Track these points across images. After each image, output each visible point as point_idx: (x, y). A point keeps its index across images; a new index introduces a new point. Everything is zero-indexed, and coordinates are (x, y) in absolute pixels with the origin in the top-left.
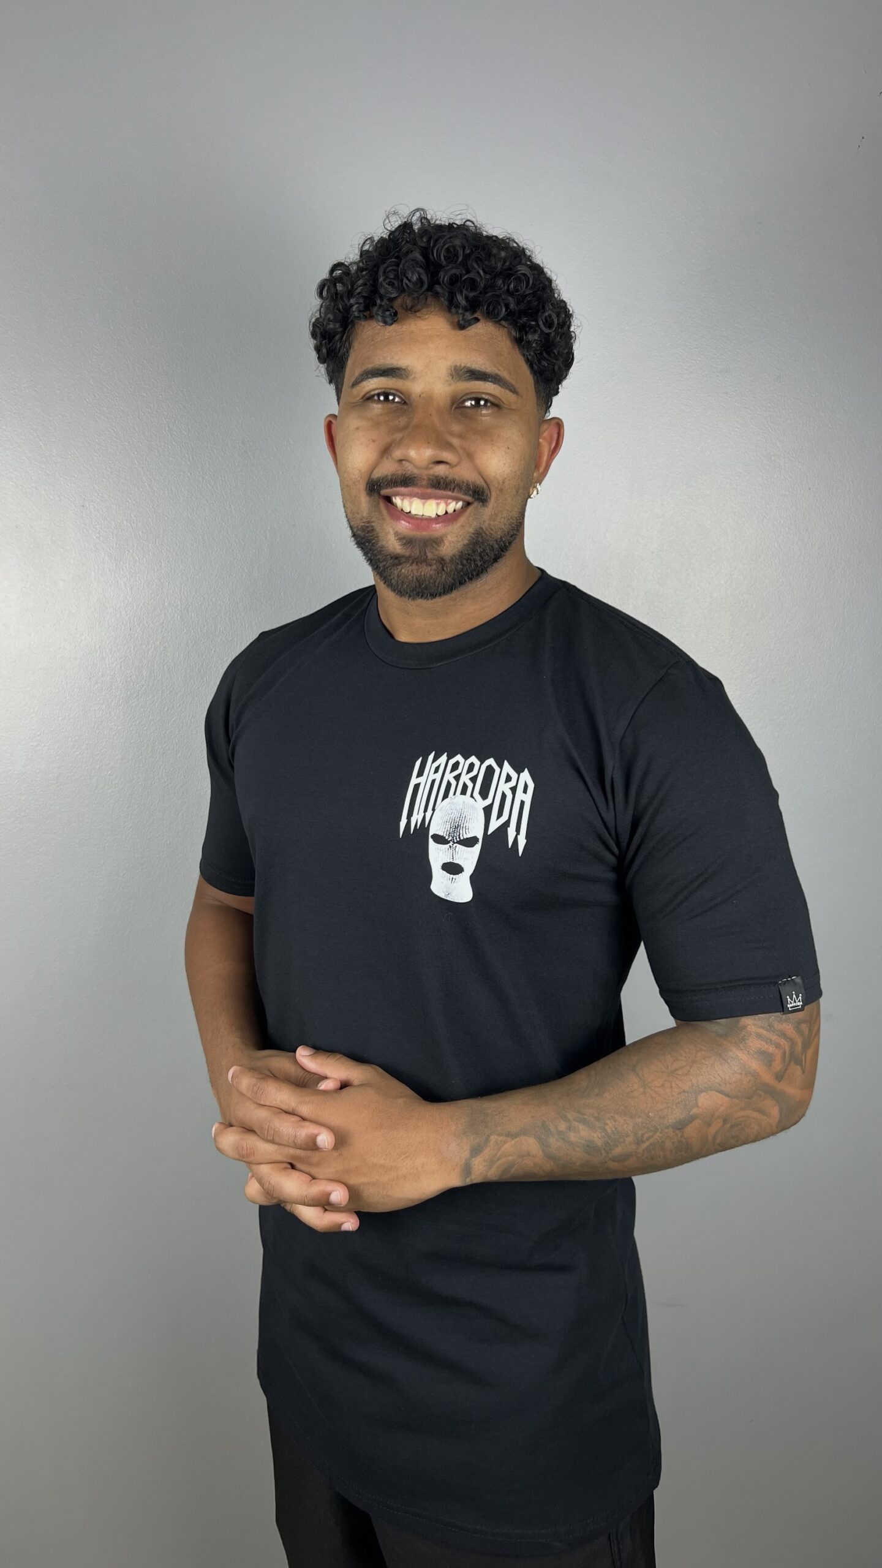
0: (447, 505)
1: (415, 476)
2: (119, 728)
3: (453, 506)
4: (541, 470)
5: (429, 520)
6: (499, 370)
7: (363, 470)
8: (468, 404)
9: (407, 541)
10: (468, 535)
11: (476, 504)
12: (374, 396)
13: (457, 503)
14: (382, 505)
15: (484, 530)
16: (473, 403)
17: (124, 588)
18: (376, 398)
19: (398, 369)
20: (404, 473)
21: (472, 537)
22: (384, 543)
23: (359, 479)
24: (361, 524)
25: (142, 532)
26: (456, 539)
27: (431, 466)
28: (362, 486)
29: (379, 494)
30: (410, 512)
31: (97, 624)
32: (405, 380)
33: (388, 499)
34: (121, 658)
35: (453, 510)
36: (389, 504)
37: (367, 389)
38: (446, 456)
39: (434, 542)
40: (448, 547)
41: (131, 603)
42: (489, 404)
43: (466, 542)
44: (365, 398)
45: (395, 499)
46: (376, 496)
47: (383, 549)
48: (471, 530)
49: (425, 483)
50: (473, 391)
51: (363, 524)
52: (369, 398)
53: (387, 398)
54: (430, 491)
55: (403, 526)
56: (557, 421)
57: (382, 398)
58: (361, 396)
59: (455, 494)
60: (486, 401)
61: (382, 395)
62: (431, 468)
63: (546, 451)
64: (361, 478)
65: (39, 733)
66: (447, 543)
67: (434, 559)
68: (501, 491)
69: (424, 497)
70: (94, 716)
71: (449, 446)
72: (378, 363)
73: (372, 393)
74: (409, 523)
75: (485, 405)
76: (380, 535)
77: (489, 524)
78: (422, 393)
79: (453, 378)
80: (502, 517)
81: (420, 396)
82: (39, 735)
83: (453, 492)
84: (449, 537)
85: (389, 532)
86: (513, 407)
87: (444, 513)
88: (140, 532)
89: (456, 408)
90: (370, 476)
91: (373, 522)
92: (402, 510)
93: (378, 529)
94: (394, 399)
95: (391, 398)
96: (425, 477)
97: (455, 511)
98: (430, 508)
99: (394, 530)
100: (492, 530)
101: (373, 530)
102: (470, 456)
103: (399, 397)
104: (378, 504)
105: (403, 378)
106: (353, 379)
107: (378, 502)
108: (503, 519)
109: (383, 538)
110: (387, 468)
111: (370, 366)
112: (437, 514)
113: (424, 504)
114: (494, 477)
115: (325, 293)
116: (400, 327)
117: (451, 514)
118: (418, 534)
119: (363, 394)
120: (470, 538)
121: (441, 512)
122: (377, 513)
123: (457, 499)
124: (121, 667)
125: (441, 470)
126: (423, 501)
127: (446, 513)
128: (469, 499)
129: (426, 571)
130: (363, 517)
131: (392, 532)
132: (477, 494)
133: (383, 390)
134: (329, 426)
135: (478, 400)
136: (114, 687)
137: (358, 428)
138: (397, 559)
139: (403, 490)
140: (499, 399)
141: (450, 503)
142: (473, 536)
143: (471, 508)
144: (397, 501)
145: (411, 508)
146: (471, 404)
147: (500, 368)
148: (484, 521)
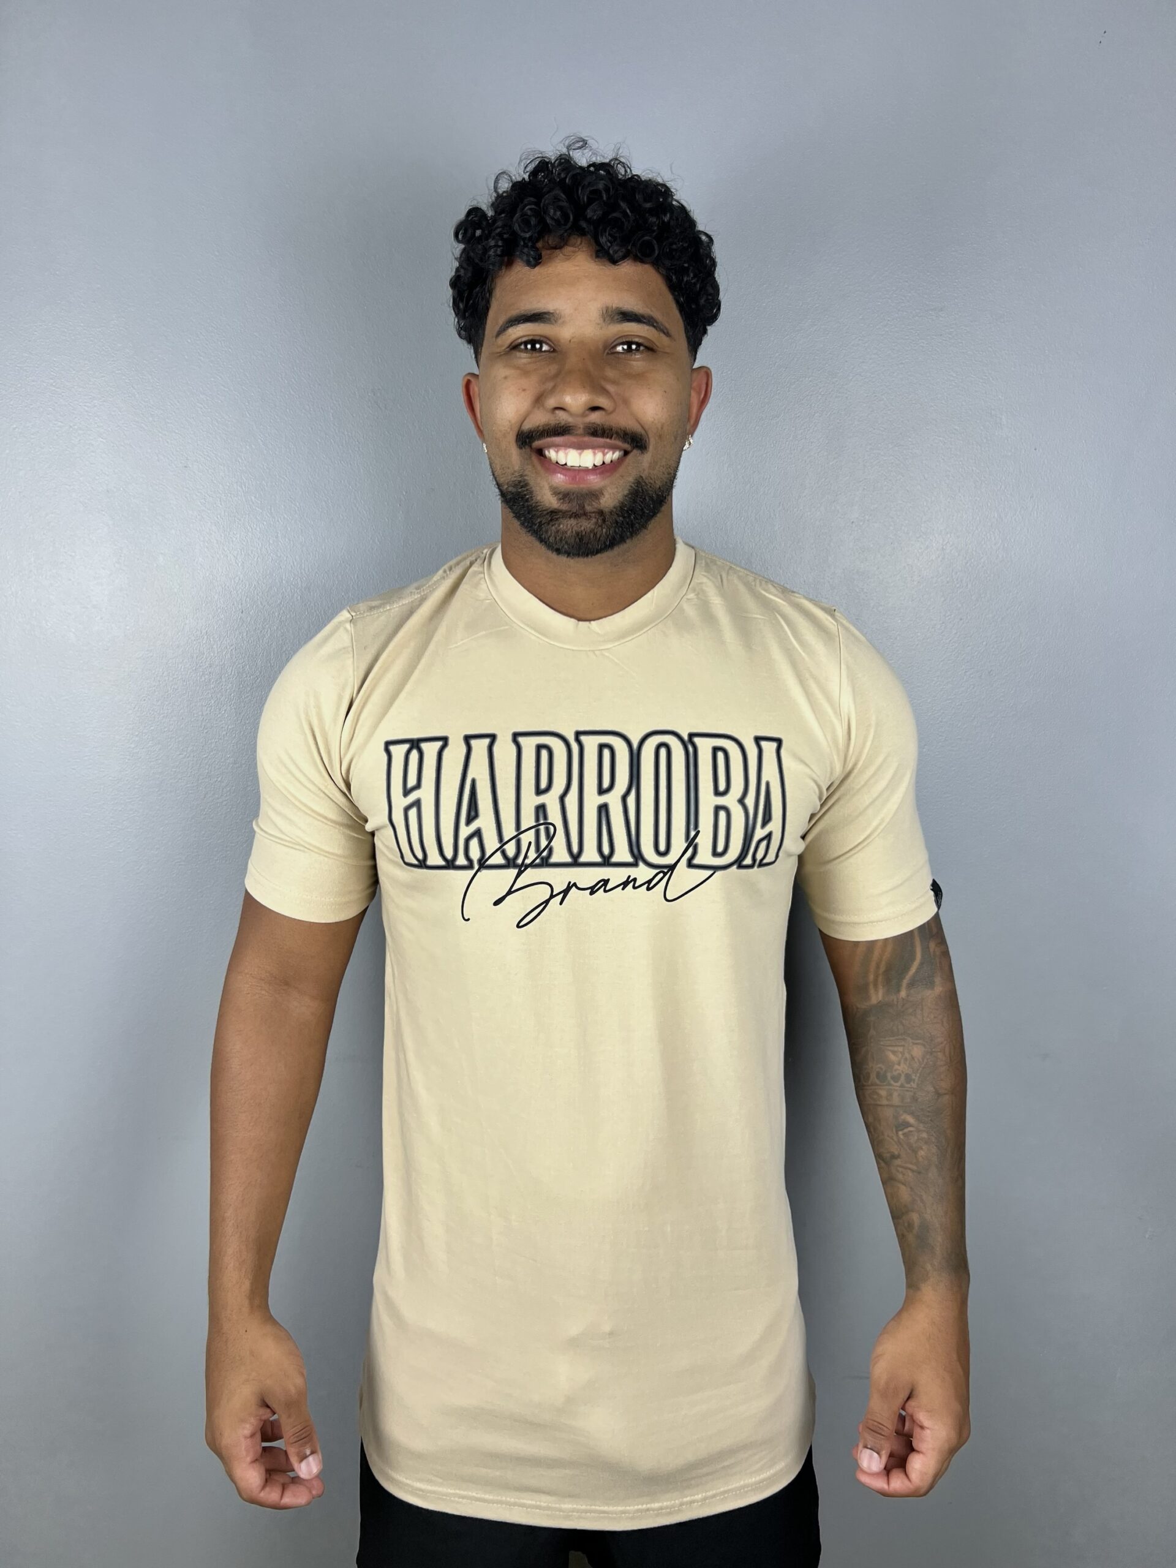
0: (604, 455)
1: (571, 425)
2: (230, 727)
3: (612, 456)
4: (692, 421)
5: (586, 470)
6: (652, 311)
7: (513, 422)
8: (619, 349)
9: (564, 496)
10: (628, 484)
11: (635, 451)
12: (521, 344)
13: (613, 454)
14: (535, 458)
15: (644, 478)
16: (625, 347)
17: (234, 563)
18: (522, 347)
19: (545, 313)
20: (558, 422)
21: (631, 487)
22: (539, 498)
23: (509, 430)
24: (512, 479)
25: (255, 497)
26: (616, 490)
27: (587, 412)
28: (512, 437)
29: (531, 447)
30: (566, 464)
31: (204, 605)
32: (553, 324)
33: (540, 452)
34: (232, 645)
35: (610, 461)
36: (542, 458)
37: (514, 337)
38: (602, 401)
39: (593, 495)
40: (608, 499)
41: (242, 581)
42: (642, 348)
43: (626, 492)
44: (511, 347)
45: (549, 452)
46: (528, 450)
47: (538, 504)
48: (631, 479)
49: (581, 431)
50: (625, 334)
51: (515, 479)
52: (514, 347)
53: (533, 348)
54: (587, 439)
55: (559, 479)
56: (705, 370)
57: (529, 346)
58: (506, 346)
59: (612, 442)
60: (638, 345)
61: (529, 344)
62: (587, 416)
63: (695, 401)
64: (511, 429)
65: (137, 733)
66: (607, 496)
67: (594, 512)
68: (660, 436)
69: (581, 447)
70: (200, 713)
71: (605, 392)
72: (523, 308)
73: (520, 341)
74: (566, 476)
75: (637, 350)
76: (534, 489)
77: (649, 473)
78: (573, 338)
79: (604, 320)
80: (661, 466)
81: (570, 341)
82: (137, 735)
83: (611, 438)
84: (608, 488)
85: (543, 487)
86: (667, 350)
87: (602, 463)
88: (253, 498)
89: (608, 353)
90: (521, 426)
91: (526, 475)
92: (557, 463)
93: (532, 483)
94: (541, 347)
95: (538, 346)
96: (582, 426)
97: (611, 461)
98: (588, 459)
99: (549, 484)
100: (651, 479)
101: (526, 485)
102: (626, 402)
103: (547, 344)
104: (530, 458)
105: (552, 324)
106: (497, 328)
107: (531, 454)
108: (662, 468)
109: (537, 493)
110: (540, 419)
111: (514, 313)
112: (594, 465)
113: (580, 454)
114: (653, 422)
115: (460, 237)
116: (546, 269)
117: (609, 464)
118: (573, 487)
119: (508, 342)
120: (630, 488)
121: (598, 462)
122: (530, 467)
123: (614, 448)
124: (231, 655)
125: (595, 417)
126: (579, 451)
127: (604, 463)
128: (627, 446)
129: (586, 525)
130: (515, 472)
131: (547, 487)
132: (634, 441)
133: (530, 338)
134: (468, 386)
135: (629, 344)
136: (224, 680)
137: (506, 378)
138: (554, 515)
139: (558, 440)
140: (652, 341)
141: (607, 453)
142: (633, 485)
143: (630, 457)
144: (552, 454)
145: (566, 459)
146: (623, 348)
147: (653, 309)
148: (644, 470)
